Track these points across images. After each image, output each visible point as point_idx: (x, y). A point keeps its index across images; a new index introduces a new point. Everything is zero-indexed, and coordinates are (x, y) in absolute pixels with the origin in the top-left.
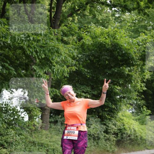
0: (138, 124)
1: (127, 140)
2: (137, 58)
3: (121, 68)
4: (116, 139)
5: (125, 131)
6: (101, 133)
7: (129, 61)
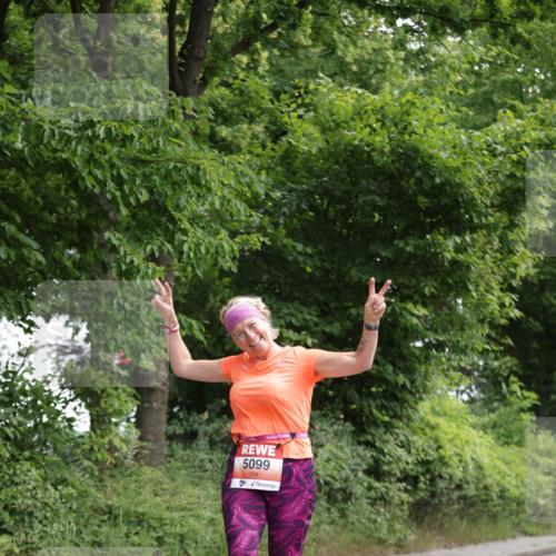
0: (493, 441)
1: (450, 502)
2: (488, 202)
3: (428, 236)
4: (411, 500)
5: (444, 469)
6: (356, 476)
7: (459, 211)
